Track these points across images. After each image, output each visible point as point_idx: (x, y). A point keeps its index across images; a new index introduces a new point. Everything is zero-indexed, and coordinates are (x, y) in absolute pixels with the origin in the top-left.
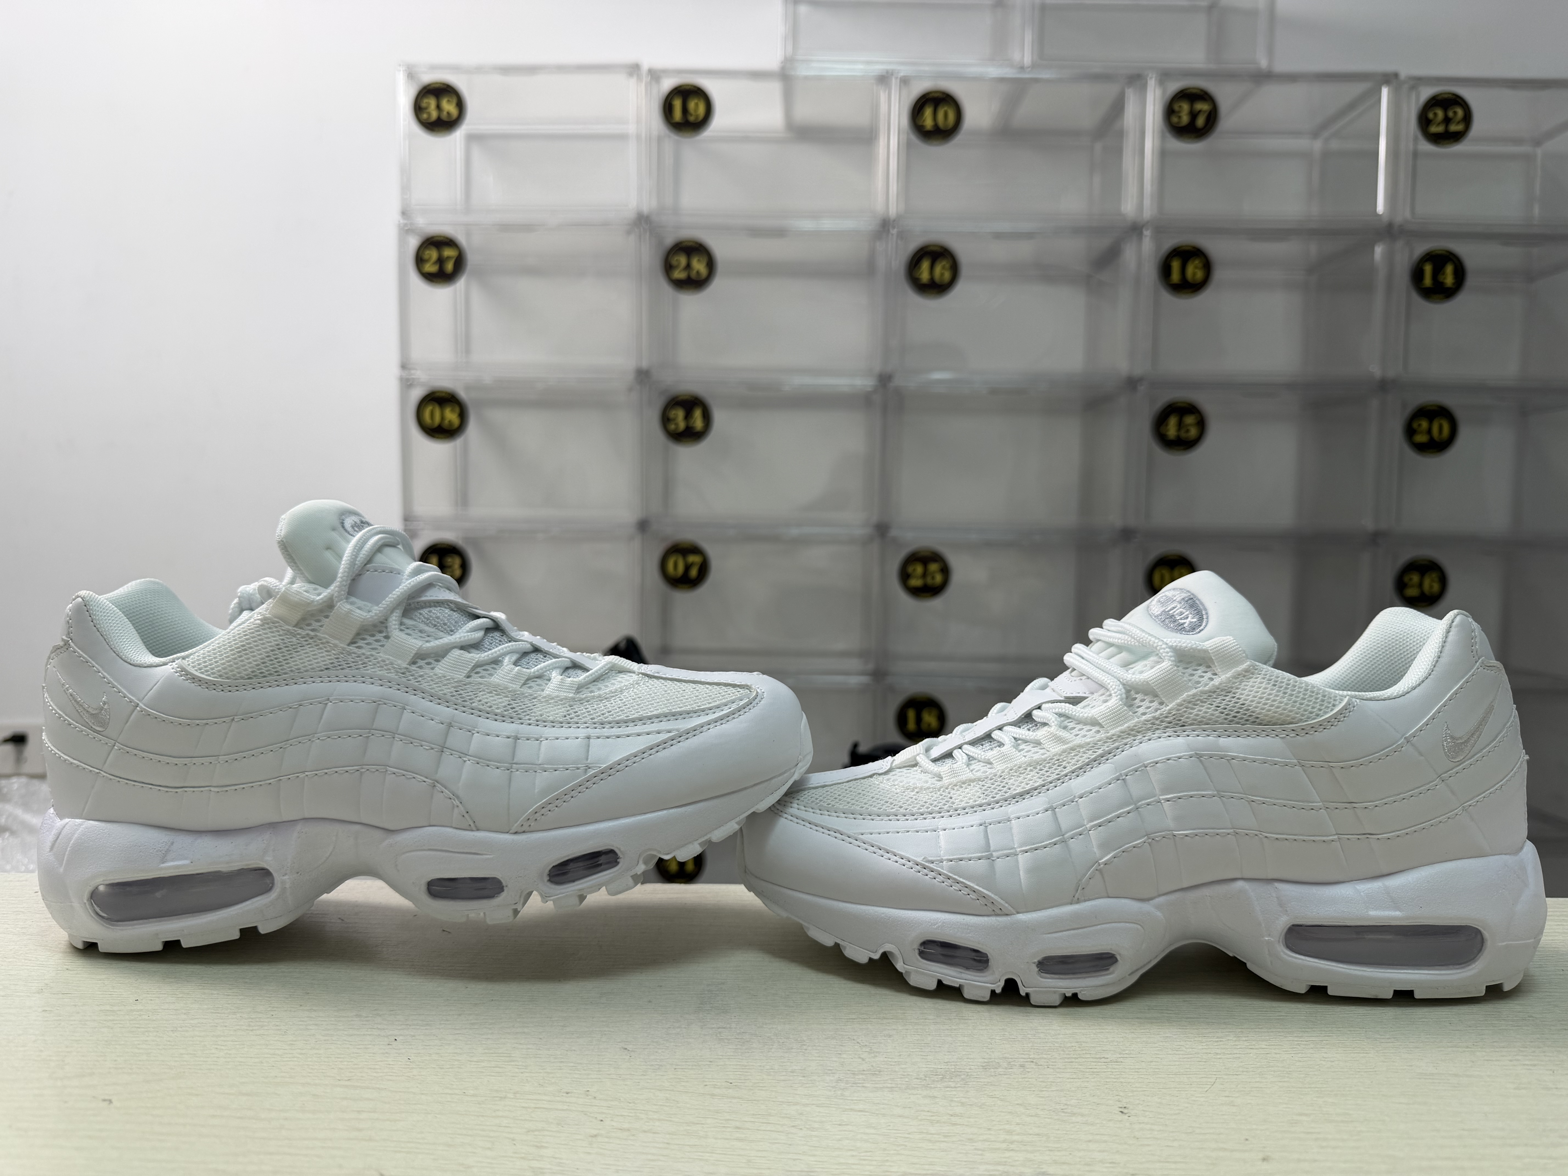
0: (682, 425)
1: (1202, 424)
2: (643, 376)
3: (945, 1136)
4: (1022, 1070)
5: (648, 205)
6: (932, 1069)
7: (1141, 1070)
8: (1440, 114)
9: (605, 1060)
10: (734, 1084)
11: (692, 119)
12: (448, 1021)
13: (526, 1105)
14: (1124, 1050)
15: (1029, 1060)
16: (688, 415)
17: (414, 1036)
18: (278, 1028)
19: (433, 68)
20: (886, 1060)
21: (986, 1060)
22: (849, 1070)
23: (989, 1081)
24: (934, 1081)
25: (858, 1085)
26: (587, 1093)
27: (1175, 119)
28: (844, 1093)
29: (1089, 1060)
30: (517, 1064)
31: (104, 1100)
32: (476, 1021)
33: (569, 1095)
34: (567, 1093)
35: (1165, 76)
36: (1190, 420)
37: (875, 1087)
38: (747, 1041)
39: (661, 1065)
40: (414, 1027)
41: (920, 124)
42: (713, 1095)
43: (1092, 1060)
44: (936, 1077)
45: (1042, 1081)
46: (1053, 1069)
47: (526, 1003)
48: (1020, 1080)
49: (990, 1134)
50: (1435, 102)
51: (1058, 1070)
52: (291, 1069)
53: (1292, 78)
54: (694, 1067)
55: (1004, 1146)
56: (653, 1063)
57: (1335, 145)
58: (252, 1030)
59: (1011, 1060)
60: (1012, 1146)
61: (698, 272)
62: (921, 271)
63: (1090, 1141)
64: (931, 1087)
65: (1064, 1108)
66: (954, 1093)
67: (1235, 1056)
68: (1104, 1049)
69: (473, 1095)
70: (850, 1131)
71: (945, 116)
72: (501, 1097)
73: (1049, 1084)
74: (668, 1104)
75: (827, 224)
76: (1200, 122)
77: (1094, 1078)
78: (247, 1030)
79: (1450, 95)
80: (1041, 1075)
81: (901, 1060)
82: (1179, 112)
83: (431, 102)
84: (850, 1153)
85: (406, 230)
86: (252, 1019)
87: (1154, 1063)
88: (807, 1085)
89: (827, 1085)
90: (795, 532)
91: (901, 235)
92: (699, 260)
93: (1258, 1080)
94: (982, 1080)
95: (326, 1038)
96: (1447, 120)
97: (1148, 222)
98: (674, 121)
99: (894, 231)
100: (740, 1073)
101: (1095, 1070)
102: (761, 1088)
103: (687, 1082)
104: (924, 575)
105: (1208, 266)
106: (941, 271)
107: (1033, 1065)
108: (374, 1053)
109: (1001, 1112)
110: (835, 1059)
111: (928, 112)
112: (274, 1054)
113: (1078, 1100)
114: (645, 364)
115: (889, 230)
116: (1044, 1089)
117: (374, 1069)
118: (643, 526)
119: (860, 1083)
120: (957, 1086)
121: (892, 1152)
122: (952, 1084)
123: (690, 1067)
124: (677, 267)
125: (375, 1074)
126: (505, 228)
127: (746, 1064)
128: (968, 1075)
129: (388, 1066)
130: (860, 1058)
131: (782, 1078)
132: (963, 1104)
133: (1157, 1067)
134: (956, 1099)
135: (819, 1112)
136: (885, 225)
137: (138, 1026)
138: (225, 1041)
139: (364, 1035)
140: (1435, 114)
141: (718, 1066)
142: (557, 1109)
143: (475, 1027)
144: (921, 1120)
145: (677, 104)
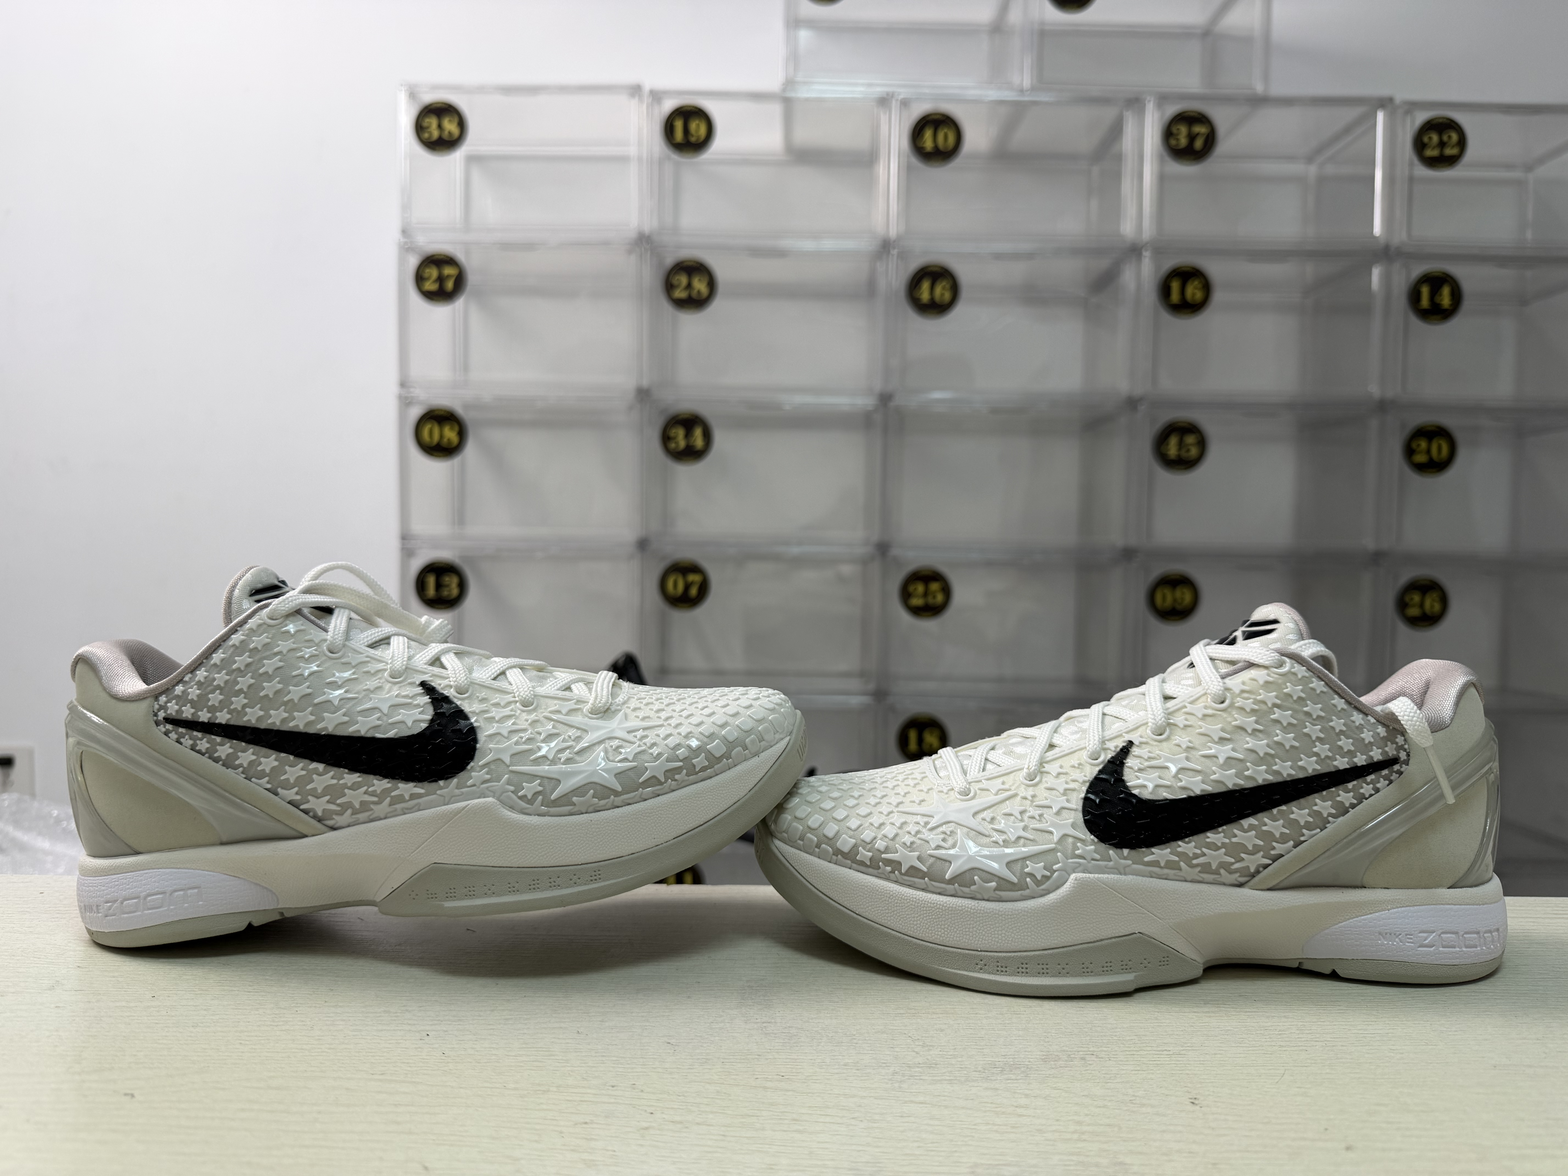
0: (682, 444)
1: (1202, 444)
2: (643, 394)
3: (1013, 1127)
4: (1083, 1062)
5: (649, 225)
6: (990, 1062)
7: (1206, 1062)
8: (1435, 138)
9: (650, 1054)
10: (787, 1077)
11: (693, 139)
12: (481, 1016)
13: (570, 1098)
14: (1186, 1043)
15: (1089, 1052)
16: (688, 434)
17: (446, 1031)
18: (304, 1023)
19: (435, 87)
20: (941, 1053)
21: (1044, 1053)
22: (904, 1064)
23: (1051, 1073)
24: (993, 1073)
25: (916, 1078)
26: (633, 1086)
27: (1173, 142)
28: (902, 1086)
29: (1151, 1052)
30: (558, 1058)
31: (126, 1095)
32: (510, 1017)
33: (615, 1088)
34: (613, 1087)
35: (1163, 99)
36: (1190, 439)
37: (932, 1080)
38: (795, 1035)
39: (707, 1059)
40: (444, 1022)
41: (921, 145)
42: (765, 1088)
43: (1154, 1052)
44: (995, 1069)
45: (1105, 1074)
46: (1115, 1061)
47: (561, 999)
48: (1083, 1072)
49: (1059, 1125)
50: (1430, 126)
51: (1121, 1063)
52: (321, 1063)
53: (1288, 102)
54: (743, 1061)
55: (1076, 1136)
56: (699, 1057)
57: (1330, 169)
58: (277, 1026)
59: (1070, 1053)
60: (1084, 1137)
61: (699, 292)
62: (921, 291)
63: (1164, 1131)
64: (990, 1080)
65: (1131, 1099)
66: (1017, 1085)
67: (1301, 1048)
68: (1165, 1041)
69: (515, 1089)
70: (914, 1123)
71: (945, 138)
72: (543, 1091)
73: (1112, 1075)
74: (719, 1097)
75: (828, 244)
76: (1199, 144)
77: (1159, 1070)
78: (271, 1025)
79: (1445, 120)
80: (1103, 1067)
81: (956, 1053)
82: (1178, 134)
83: (432, 122)
84: (916, 1144)
85: (406, 248)
86: (276, 1014)
87: (1219, 1056)
88: (862, 1078)
89: (882, 1077)
90: (795, 550)
91: (903, 256)
92: (700, 280)
93: (1328, 1071)
94: (1043, 1072)
95: (356, 1033)
96: (1442, 144)
97: (1147, 243)
98: (675, 142)
99: (895, 252)
100: (792, 1067)
101: (1159, 1062)
102: (815, 1081)
103: (737, 1075)
104: (926, 594)
105: (1207, 287)
106: (941, 291)
107: (1093, 1058)
108: (406, 1048)
109: (1066, 1103)
110: (888, 1053)
111: (928, 134)
112: (302, 1049)
113: (1145, 1091)
114: (645, 383)
115: (889, 252)
116: (1108, 1081)
117: (408, 1063)
118: (643, 544)
119: (916, 1076)
120: (1018, 1078)
121: (959, 1143)
122: (1013, 1077)
123: (738, 1061)
124: (678, 286)
125: (409, 1069)
126: (506, 246)
127: (796, 1057)
128: (1027, 1068)
129: (423, 1061)
130: (914, 1051)
131: (836, 1071)
132: (1027, 1096)
133: (1222, 1059)
134: (1018, 1091)
135: (879, 1104)
136: (886, 246)
137: (157, 1022)
138: (249, 1036)
139: (394, 1030)
140: (1430, 138)
141: (767, 1059)
142: (604, 1103)
143: (510, 1022)
144: (985, 1112)
145: (679, 125)
